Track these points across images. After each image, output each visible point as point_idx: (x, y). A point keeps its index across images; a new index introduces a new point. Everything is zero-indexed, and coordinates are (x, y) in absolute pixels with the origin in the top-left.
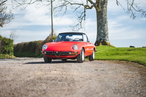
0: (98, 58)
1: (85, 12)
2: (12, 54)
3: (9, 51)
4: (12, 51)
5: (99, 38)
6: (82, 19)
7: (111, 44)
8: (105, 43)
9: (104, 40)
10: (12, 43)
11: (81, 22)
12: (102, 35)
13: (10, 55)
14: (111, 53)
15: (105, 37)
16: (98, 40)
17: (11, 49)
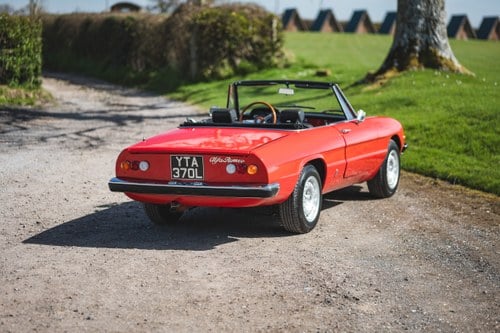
2: (36, 83)
3: (22, 71)
4: (36, 70)
5: (405, 36)
8: (431, 60)
9: (428, 44)
12: (421, 22)
13: (30, 89)
14: (482, 134)
15: (434, 34)
16: (403, 44)
17: (34, 60)
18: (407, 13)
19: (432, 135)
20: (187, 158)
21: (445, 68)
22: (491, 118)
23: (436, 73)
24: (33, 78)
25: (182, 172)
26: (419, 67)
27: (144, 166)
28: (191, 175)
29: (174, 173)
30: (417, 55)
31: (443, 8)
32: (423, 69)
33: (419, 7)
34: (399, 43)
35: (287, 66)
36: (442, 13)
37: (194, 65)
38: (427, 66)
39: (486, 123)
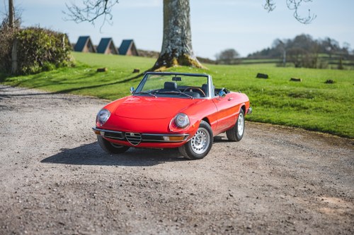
5: (169, 47)
8: (185, 61)
12: (179, 39)
15: (186, 46)
16: (168, 52)
18: (170, 34)
21: (194, 66)
23: (190, 68)
26: (178, 65)
30: (177, 58)
33: (177, 31)
35: (73, 66)
37: (15, 65)
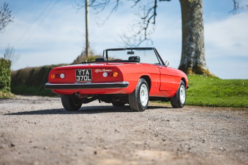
0: (199, 101)
1: (155, 7)
2: (8, 90)
4: (8, 83)
5: (186, 60)
6: (148, 21)
7: (211, 72)
8: (198, 70)
9: (197, 63)
10: (9, 67)
11: (146, 29)
12: (193, 53)
13: (5, 92)
14: (224, 90)
15: (199, 58)
16: (185, 63)
17: (7, 79)
18: (187, 49)
19: (200, 93)
20: (84, 71)
21: (205, 74)
22: (228, 84)
23: (201, 76)
24: (6, 87)
25: (81, 78)
26: (192, 74)
27: (62, 76)
28: (86, 79)
29: (77, 78)
30: (192, 68)
31: (203, 47)
32: (194, 75)
33: (192, 46)
34: (183, 63)
36: (203, 49)
38: (196, 73)
39: (226, 86)
